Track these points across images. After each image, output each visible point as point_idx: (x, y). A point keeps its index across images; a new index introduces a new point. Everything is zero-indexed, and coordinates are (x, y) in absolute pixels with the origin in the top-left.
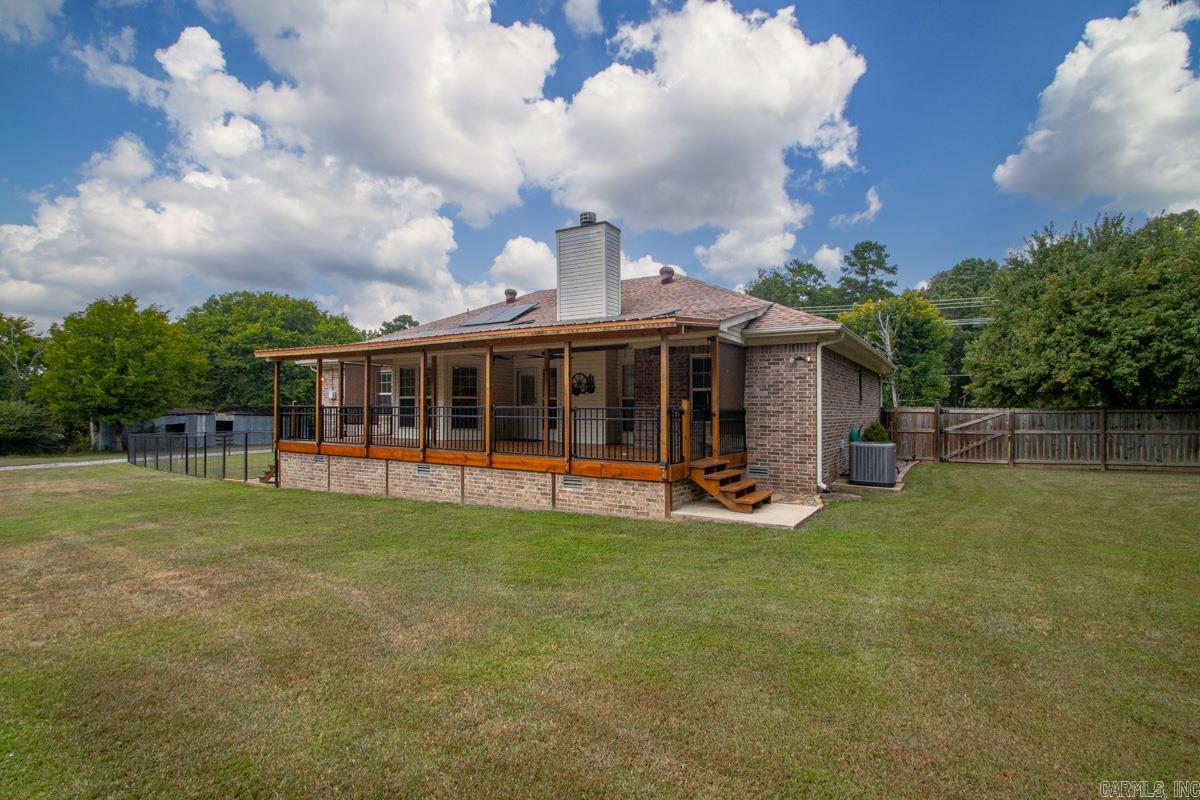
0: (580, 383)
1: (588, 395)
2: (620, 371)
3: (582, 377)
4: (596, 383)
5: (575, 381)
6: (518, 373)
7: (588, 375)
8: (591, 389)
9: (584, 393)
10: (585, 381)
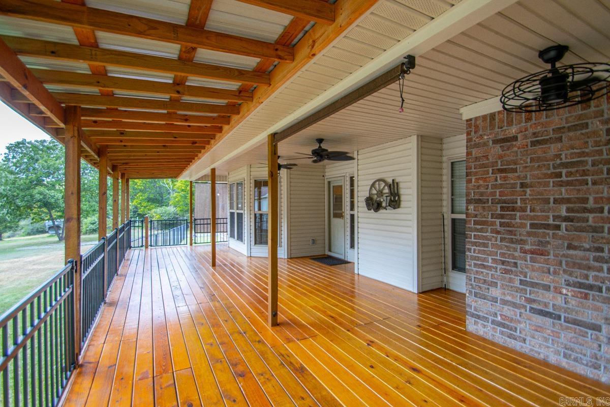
0: (380, 193)
1: (390, 211)
2: (446, 171)
3: (383, 185)
4: (402, 192)
5: (374, 192)
6: (329, 183)
7: (390, 181)
8: (395, 202)
9: (385, 208)
10: (386, 190)
